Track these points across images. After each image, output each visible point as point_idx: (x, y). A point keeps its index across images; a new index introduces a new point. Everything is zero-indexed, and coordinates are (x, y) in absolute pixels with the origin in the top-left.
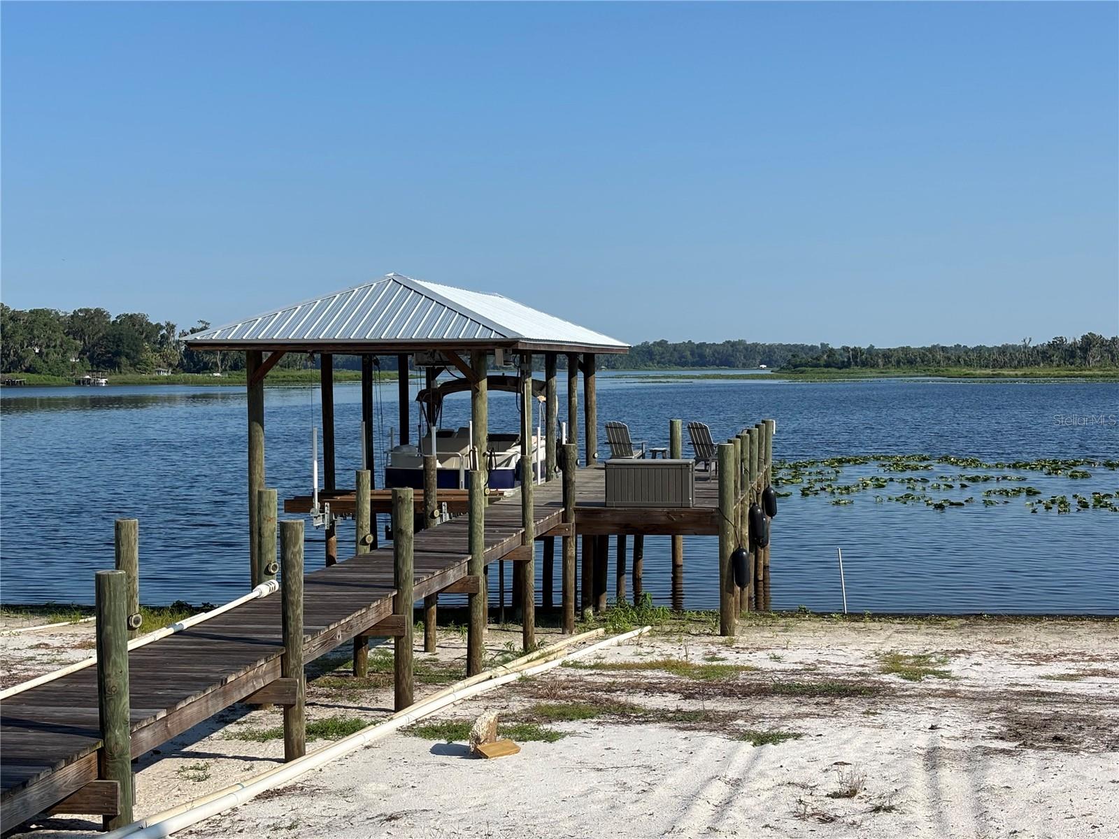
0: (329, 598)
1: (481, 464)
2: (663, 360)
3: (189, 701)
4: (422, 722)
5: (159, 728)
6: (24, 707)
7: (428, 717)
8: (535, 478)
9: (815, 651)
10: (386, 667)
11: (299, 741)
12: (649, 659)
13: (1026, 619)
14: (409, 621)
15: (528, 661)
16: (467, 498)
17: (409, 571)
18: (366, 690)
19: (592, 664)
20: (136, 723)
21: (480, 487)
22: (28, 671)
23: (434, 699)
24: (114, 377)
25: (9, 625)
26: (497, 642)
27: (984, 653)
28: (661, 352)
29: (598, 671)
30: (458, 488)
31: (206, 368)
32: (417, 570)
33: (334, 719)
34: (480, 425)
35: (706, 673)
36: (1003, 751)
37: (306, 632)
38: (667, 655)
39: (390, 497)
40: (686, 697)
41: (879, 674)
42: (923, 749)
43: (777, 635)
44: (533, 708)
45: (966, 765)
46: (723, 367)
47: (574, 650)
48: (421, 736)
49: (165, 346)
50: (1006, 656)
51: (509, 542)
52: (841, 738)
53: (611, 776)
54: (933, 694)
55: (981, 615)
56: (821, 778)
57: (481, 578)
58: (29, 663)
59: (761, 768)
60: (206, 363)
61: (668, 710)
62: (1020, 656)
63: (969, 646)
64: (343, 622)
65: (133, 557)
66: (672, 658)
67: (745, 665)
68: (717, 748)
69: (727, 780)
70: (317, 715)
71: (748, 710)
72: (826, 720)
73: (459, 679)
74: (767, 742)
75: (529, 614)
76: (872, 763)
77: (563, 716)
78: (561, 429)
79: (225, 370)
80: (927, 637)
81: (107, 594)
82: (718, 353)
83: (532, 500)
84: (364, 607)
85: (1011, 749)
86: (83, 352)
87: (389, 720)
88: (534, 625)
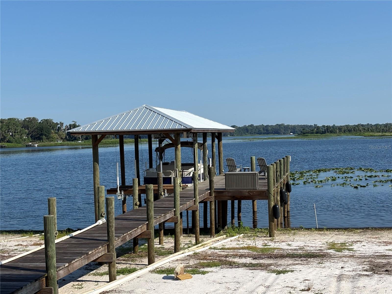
0: (124, 225)
1: (179, 175)
2: (252, 132)
3: (76, 260)
4: (158, 268)
5: (66, 270)
6: (19, 263)
7: (160, 267)
8: (200, 180)
9: (304, 242)
10: (145, 250)
11: (114, 275)
12: (242, 246)
13: (385, 229)
14: (153, 232)
15: (197, 247)
16: (173, 188)
17: (152, 214)
18: (138, 258)
19: (221, 248)
20: (58, 268)
21: (178, 184)
22: (15, 254)
23: (162, 261)
24: (40, 144)
25: (7, 238)
26: (186, 241)
27: (367, 242)
28: (251, 129)
29: (223, 250)
30: (171, 184)
31: (75, 139)
32: (155, 214)
33: (126, 268)
34: (178, 160)
35: (262, 250)
36: (366, 275)
37: (116, 236)
38: (248, 244)
39: (145, 188)
40: (254, 259)
41: (327, 250)
42: (337, 275)
43: (290, 237)
44: (198, 263)
45: (352, 280)
46: (276, 134)
47: (214, 243)
48: (157, 273)
49: (59, 131)
50: (375, 242)
51: (189, 203)
52: (308, 272)
53: (224, 285)
54: (345, 256)
55: (369, 228)
56: (299, 285)
57: (179, 217)
58: (16, 251)
59: (278, 282)
60: (75, 137)
61: (247, 263)
62: (380, 242)
63: (362, 239)
64: (129, 233)
65: (54, 211)
66: (250, 245)
67: (277, 247)
68: (263, 276)
69: (265, 286)
70: (120, 267)
71: (276, 263)
72: (304, 265)
73: (171, 254)
74: (281, 273)
75: (197, 230)
76: (318, 280)
77: (209, 266)
78: (209, 161)
79: (82, 140)
80: (347, 236)
81: (48, 223)
82: (274, 129)
83: (197, 188)
84: (136, 227)
85: (369, 274)
86: (28, 134)
87: (146, 268)
88: (199, 234)
